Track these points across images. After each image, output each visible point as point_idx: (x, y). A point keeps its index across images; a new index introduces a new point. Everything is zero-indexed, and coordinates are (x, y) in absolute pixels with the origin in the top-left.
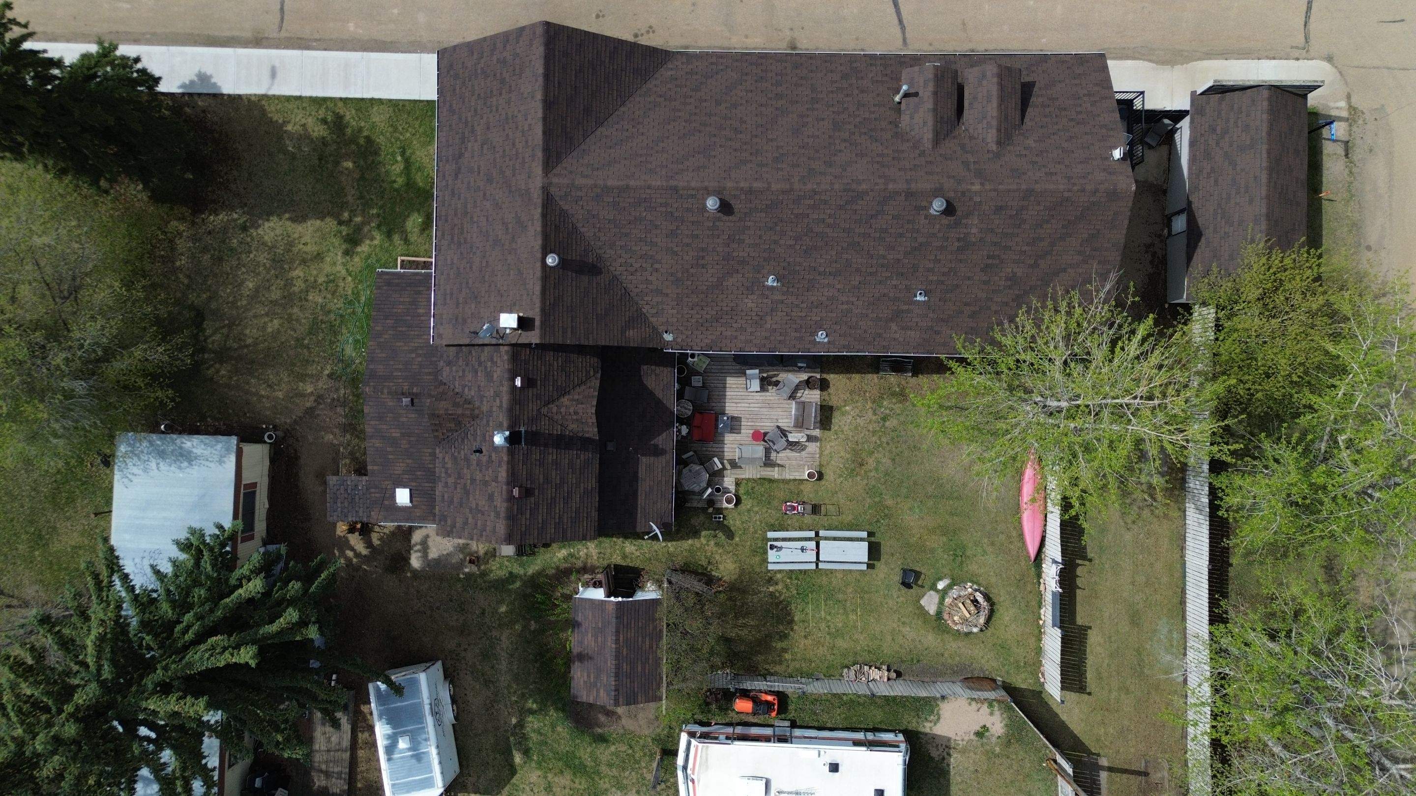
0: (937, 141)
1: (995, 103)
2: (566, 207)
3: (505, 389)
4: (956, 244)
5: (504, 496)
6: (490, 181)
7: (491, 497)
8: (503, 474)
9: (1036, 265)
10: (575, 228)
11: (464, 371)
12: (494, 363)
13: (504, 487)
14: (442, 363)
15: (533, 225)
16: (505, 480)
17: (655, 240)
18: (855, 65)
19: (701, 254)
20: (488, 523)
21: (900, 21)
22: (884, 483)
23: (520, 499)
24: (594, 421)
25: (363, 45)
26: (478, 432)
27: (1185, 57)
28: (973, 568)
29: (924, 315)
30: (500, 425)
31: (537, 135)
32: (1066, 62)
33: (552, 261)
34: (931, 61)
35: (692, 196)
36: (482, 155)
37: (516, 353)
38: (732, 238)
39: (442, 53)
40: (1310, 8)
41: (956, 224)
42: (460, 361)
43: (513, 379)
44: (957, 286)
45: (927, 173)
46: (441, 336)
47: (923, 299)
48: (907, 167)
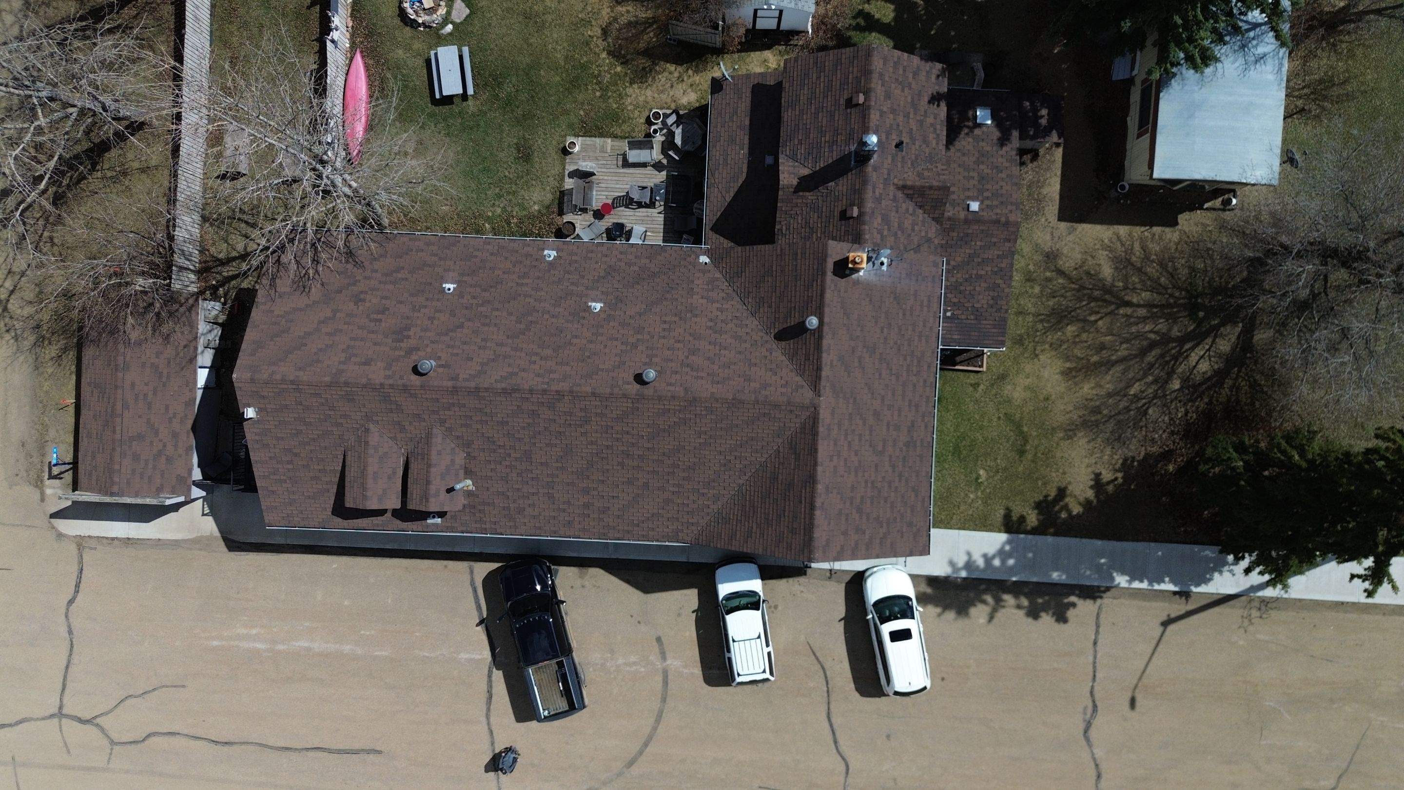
0: (429, 436)
1: (370, 470)
2: (799, 379)
3: (869, 205)
4: (411, 333)
5: (873, 94)
6: (877, 414)
7: (888, 96)
8: (873, 116)
9: (335, 312)
10: (791, 359)
11: (913, 230)
12: (880, 232)
13: (873, 103)
14: (936, 242)
15: (832, 361)
16: (872, 111)
17: (712, 347)
18: (511, 524)
19: (666, 333)
20: (891, 70)
21: (475, 591)
22: (502, 131)
23: (857, 92)
24: (781, 177)
25: (1017, 589)
26: (899, 165)
27: (198, 543)
28: (417, 45)
29: (447, 270)
30: (875, 169)
31: (824, 449)
32: (303, 519)
33: (813, 322)
34: (436, 525)
35: (671, 384)
36: (884, 441)
37: (857, 240)
38: (635, 346)
39: (925, 550)
40: (78, 586)
41: (410, 351)
42: (916, 240)
43: (861, 214)
44: (412, 295)
45: (437, 400)
46: (935, 265)
47: (447, 286)
48: (457, 409)
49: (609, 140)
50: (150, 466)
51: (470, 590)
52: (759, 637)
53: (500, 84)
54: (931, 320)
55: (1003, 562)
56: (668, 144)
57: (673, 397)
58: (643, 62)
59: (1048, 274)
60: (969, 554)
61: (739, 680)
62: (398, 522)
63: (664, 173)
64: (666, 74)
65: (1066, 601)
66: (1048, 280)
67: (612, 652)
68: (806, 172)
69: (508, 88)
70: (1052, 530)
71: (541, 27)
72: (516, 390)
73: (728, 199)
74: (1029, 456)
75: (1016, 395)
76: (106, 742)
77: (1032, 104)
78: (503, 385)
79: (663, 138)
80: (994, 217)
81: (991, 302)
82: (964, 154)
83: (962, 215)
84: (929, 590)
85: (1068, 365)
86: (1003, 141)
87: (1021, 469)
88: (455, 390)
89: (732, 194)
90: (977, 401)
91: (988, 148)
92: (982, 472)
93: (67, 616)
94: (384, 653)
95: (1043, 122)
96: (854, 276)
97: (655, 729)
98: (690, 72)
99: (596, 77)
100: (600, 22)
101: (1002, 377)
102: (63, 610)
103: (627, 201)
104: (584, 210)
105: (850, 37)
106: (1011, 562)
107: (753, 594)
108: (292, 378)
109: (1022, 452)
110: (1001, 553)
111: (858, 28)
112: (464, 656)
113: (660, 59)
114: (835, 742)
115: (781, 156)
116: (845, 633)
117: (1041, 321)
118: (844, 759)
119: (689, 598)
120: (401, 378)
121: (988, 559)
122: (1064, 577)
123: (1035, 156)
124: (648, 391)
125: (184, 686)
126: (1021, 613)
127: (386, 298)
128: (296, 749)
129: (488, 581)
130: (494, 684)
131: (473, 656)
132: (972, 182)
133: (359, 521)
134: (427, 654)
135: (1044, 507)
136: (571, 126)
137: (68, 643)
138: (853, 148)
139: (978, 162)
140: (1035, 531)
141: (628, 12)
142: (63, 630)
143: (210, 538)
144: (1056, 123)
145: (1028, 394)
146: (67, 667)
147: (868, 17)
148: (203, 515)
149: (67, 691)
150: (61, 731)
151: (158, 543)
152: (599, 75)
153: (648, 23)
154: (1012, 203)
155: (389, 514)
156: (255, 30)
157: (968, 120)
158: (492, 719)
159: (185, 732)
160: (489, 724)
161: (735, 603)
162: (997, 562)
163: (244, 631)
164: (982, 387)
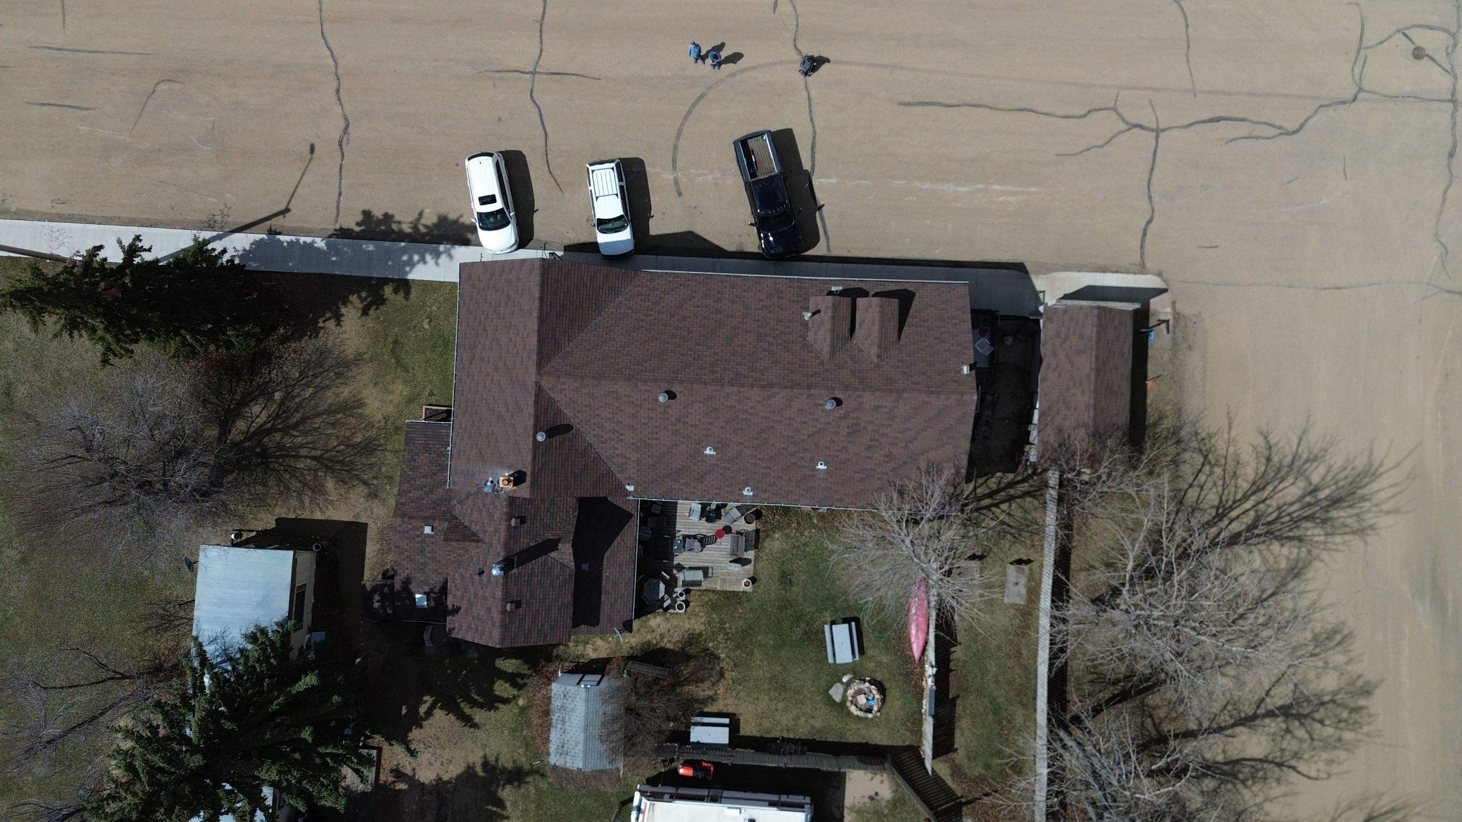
0: (833, 353)
1: (877, 327)
2: (552, 395)
3: (503, 527)
4: (846, 430)
5: (499, 610)
6: (496, 369)
7: (489, 609)
8: (499, 593)
9: (906, 447)
10: (559, 410)
11: (472, 510)
12: (496, 507)
13: (500, 603)
14: (455, 502)
15: (527, 408)
16: (500, 598)
17: (620, 419)
18: (778, 286)
19: (655, 430)
20: (487, 629)
21: (826, 232)
22: (804, 596)
23: (511, 612)
24: (571, 550)
25: (401, 236)
26: (481, 558)
27: (1047, 269)
28: (871, 666)
29: (825, 479)
30: (498, 554)
31: (533, 342)
32: (938, 289)
33: (541, 437)
34: (836, 285)
35: (648, 391)
36: (491, 349)
37: (512, 500)
38: (678, 420)
39: (463, 266)
40: (1144, 234)
41: (845, 416)
42: (470, 502)
43: (509, 520)
44: (848, 460)
45: (823, 379)
46: (455, 483)
47: (823, 467)
48: (810, 373)
49: (719, 588)
50: (1072, 330)
51: (829, 233)
52: (597, 198)
53: (805, 633)
54: (458, 441)
55: (411, 258)
56: (671, 585)
57: (646, 381)
58: (691, 651)
59: (375, 482)
60: (437, 264)
61: (613, 165)
62: (864, 287)
63: (675, 563)
64: (674, 640)
65: (363, 228)
66: (375, 478)
67: (717, 185)
68: (553, 554)
69: (798, 631)
70: (373, 282)
71: (772, 679)
72: (763, 387)
73: (619, 538)
74: (390, 339)
75: (400, 387)
76: (1120, 110)
77: (385, 610)
78: (773, 390)
79: (676, 590)
80: (413, 521)
81: (416, 457)
82: (436, 570)
83: (437, 524)
84: (469, 236)
85: (360, 411)
86: (407, 582)
87: (397, 329)
88: (809, 387)
89: (616, 542)
90: (431, 382)
91: (417, 575)
92: (427, 327)
93: (1153, 210)
94: (897, 182)
95: (377, 597)
96: (511, 472)
97: (682, 125)
98: (654, 642)
99: (729, 639)
100: (725, 682)
101: (411, 401)
102: (1155, 215)
103: (704, 541)
104: (738, 533)
105: (529, 669)
106: (405, 258)
107: (602, 231)
108: (932, 396)
109: (396, 342)
110: (412, 265)
111: (523, 676)
112: (834, 181)
113: (678, 652)
114: (541, 115)
115: (573, 567)
116: (533, 200)
117: (381, 445)
118: (534, 102)
119: (657, 227)
120: (850, 396)
121: (423, 260)
122: (364, 246)
123: (385, 575)
124: (665, 386)
125: (1058, 155)
126: (398, 218)
127: (868, 458)
128: (967, 105)
129: (815, 240)
130: (810, 158)
131: (827, 180)
132: (429, 549)
133: (894, 288)
134: (864, 182)
135: (378, 300)
136: (749, 600)
137: (1152, 188)
138: (515, 570)
139: (425, 564)
140: (385, 281)
141: (704, 691)
142: (1156, 199)
143: (1038, 273)
144: (367, 596)
145: (391, 387)
146: (1152, 169)
147: (515, 685)
148: (1044, 292)
149: (1152, 150)
150: (1157, 119)
151: (1080, 268)
152: (726, 640)
153: (688, 681)
154: (399, 532)
155: (871, 293)
156: (1001, 679)
157: (434, 599)
158: (811, 130)
159: (1056, 119)
160: (814, 127)
161: (617, 224)
162: (416, 258)
163: (1011, 199)
164: (427, 394)
